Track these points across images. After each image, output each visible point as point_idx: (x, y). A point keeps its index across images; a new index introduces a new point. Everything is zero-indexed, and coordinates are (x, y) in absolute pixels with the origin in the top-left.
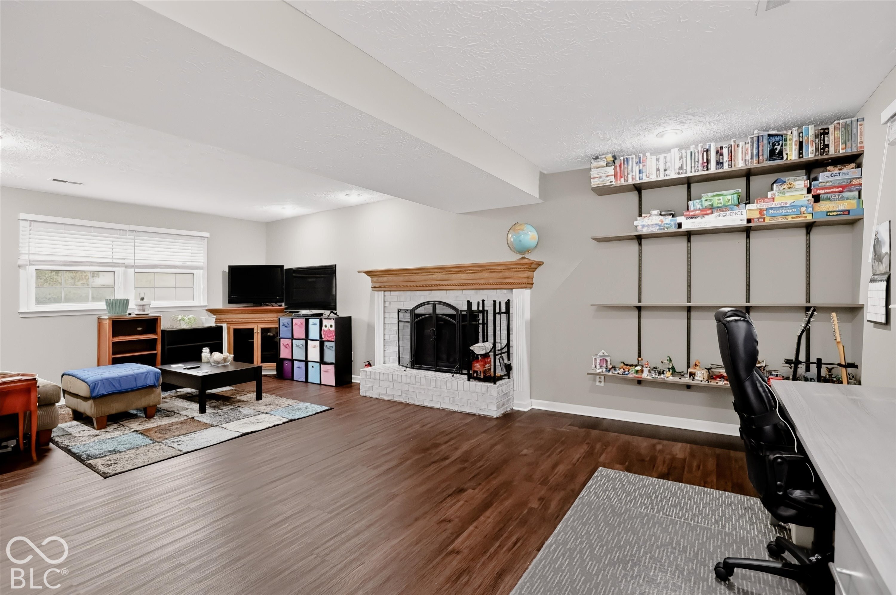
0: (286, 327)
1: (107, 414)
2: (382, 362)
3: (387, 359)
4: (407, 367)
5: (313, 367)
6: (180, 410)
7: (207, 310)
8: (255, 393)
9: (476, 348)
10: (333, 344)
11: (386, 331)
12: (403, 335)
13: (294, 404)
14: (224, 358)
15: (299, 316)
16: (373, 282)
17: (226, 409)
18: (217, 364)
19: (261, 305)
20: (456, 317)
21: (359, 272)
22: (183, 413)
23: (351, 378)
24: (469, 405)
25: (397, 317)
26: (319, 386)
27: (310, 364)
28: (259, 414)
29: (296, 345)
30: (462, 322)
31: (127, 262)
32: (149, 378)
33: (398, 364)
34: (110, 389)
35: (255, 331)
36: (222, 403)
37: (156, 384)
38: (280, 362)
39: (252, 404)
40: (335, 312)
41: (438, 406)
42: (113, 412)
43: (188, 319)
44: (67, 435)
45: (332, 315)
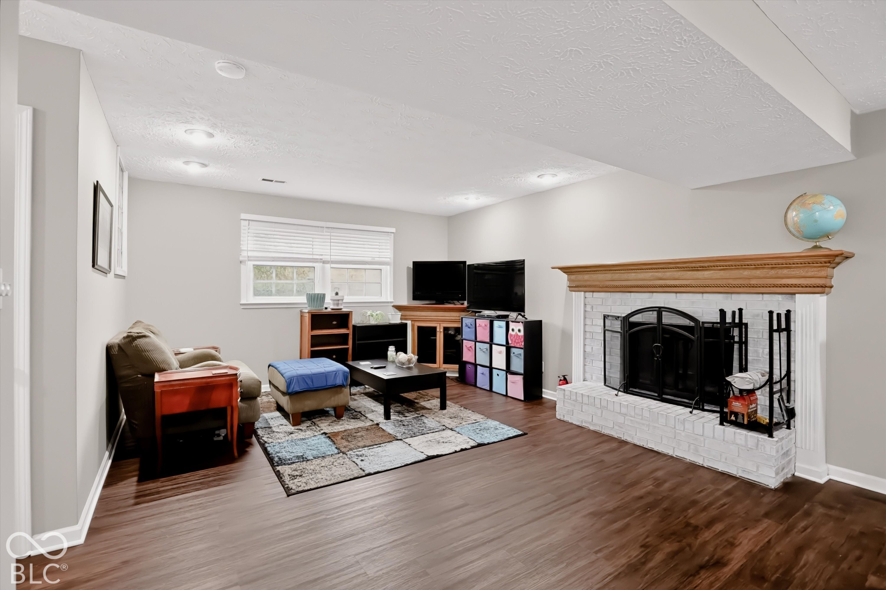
0: (469, 327)
1: (301, 411)
2: (582, 379)
3: (588, 376)
4: (619, 391)
5: (498, 375)
6: (366, 411)
7: (394, 306)
8: (439, 400)
9: (736, 379)
10: (522, 352)
11: (588, 342)
12: (611, 348)
13: (481, 420)
14: (408, 359)
15: (483, 317)
16: (569, 280)
17: (410, 416)
18: (402, 365)
19: (443, 304)
20: (696, 329)
21: (553, 268)
22: (370, 416)
23: (541, 392)
24: (723, 460)
25: (602, 324)
26: (504, 398)
27: (495, 372)
28: (444, 430)
29: (480, 349)
30: (705, 338)
31: (325, 258)
32: (338, 377)
33: (603, 384)
34: (303, 387)
35: (438, 330)
36: (406, 408)
37: (345, 384)
38: (463, 365)
39: (436, 414)
40: (523, 314)
41: (671, 453)
42: (307, 409)
43: (377, 315)
44: (268, 427)
45: (520, 317)
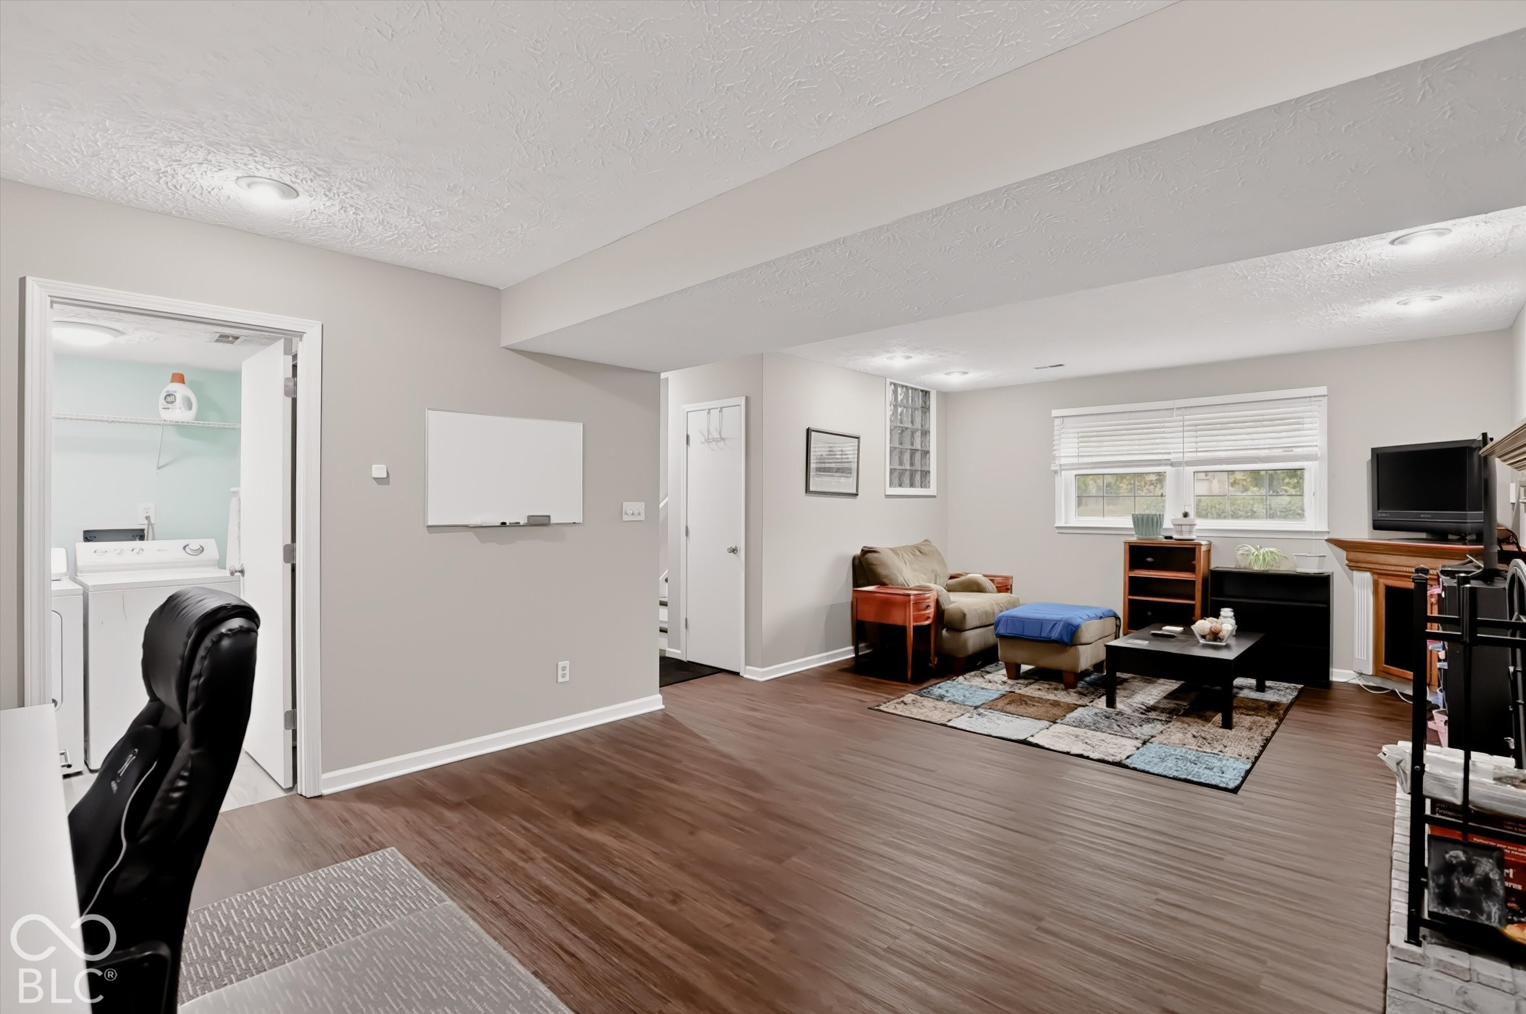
7: (1328, 540)
